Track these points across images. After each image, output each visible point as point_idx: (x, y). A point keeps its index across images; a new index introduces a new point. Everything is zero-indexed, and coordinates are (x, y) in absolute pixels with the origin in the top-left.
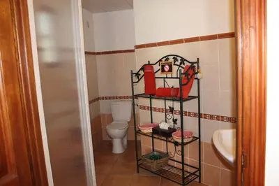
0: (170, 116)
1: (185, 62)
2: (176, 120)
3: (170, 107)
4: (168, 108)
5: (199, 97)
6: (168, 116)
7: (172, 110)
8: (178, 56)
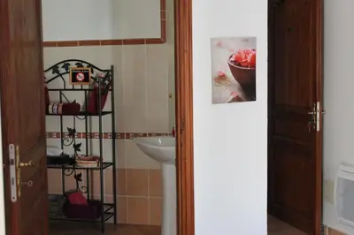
0: (69, 141)
1: (94, 70)
2: (79, 145)
3: (69, 130)
4: (65, 130)
5: (113, 112)
6: (65, 142)
7: (72, 132)
8: (83, 62)
